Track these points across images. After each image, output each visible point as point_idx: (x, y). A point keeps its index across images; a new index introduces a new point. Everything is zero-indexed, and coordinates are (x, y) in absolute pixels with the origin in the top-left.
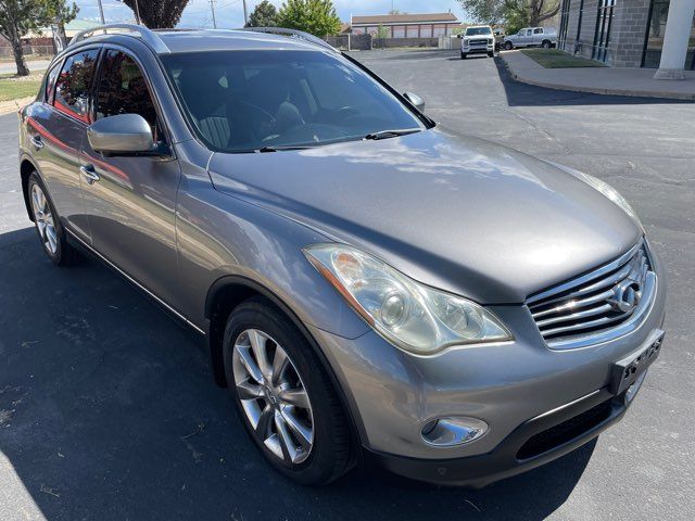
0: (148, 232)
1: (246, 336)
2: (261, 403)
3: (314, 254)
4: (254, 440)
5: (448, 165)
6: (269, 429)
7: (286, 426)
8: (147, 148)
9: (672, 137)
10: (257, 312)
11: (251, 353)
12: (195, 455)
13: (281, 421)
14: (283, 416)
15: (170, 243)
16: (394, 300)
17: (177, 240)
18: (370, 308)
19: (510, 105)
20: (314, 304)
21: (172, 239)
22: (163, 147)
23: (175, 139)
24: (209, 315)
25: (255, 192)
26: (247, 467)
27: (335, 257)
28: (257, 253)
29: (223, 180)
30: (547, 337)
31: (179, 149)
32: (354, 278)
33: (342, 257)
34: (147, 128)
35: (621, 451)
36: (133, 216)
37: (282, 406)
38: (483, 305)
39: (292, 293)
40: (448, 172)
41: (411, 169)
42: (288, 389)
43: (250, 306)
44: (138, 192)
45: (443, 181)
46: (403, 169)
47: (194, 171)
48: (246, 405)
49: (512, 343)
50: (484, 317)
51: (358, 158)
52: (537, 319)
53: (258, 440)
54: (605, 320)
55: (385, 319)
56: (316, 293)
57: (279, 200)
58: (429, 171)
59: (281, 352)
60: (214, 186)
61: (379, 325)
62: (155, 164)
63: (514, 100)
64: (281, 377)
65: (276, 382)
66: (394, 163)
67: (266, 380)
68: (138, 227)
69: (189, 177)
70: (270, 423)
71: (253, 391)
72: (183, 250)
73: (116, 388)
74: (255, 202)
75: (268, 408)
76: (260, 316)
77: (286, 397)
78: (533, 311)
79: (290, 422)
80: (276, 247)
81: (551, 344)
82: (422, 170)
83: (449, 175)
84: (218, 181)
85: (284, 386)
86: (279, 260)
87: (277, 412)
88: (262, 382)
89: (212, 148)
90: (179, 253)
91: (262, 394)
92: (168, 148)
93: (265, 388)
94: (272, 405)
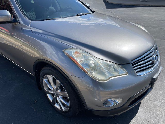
0: (15, 46)
1: (47, 76)
2: (53, 95)
3: (67, 52)
4: (51, 105)
5: (93, 22)
6: (56, 102)
7: (61, 101)
8: (10, 20)
9: (146, 15)
10: (50, 70)
11: (49, 81)
12: (34, 110)
13: (59, 100)
14: (60, 99)
15: (21, 49)
16: (93, 65)
17: (22, 48)
18: (86, 68)
19: (107, 8)
20: (65, 65)
21: (21, 48)
22: (15, 20)
23: (18, 17)
24: (35, 70)
25: (45, 33)
26: (50, 112)
27: (73, 53)
28: (47, 50)
29: (35, 29)
30: (136, 72)
31: (20, 20)
32: (80, 59)
33: (76, 53)
34: (9, 14)
35: (148, 98)
36: (10, 42)
37: (59, 96)
38: (119, 65)
39: (59, 62)
40: (93, 25)
41: (84, 24)
42: (61, 92)
43: (47, 68)
44: (11, 35)
45: (93, 27)
46: (82, 24)
47: (25, 27)
48: (49, 95)
49: (128, 75)
50: (119, 68)
51: (70, 21)
52: (134, 67)
53: (52, 105)
54: (150, 66)
55: (91, 71)
56: (66, 62)
57: (54, 35)
58: (89, 24)
59: (58, 81)
60: (32, 31)
61: (89, 73)
62: (13, 25)
63: (108, 7)
64: (58, 88)
65: (57, 90)
66: (79, 22)
67: (54, 89)
68: (12, 45)
69: (24, 29)
70: (56, 100)
71: (50, 92)
72: (25, 51)
73: (9, 92)
74: (46, 36)
75: (55, 96)
76: (50, 71)
77: (60, 94)
78: (133, 65)
79: (62, 100)
80: (53, 49)
81: (138, 74)
82: (87, 24)
83: (94, 25)
84: (33, 30)
85: (59, 91)
86: (54, 53)
87: (58, 98)
88: (53, 89)
89: (30, 19)
90: (23, 52)
91: (53, 93)
92: (17, 20)
93: (53, 91)
94: (56, 96)
